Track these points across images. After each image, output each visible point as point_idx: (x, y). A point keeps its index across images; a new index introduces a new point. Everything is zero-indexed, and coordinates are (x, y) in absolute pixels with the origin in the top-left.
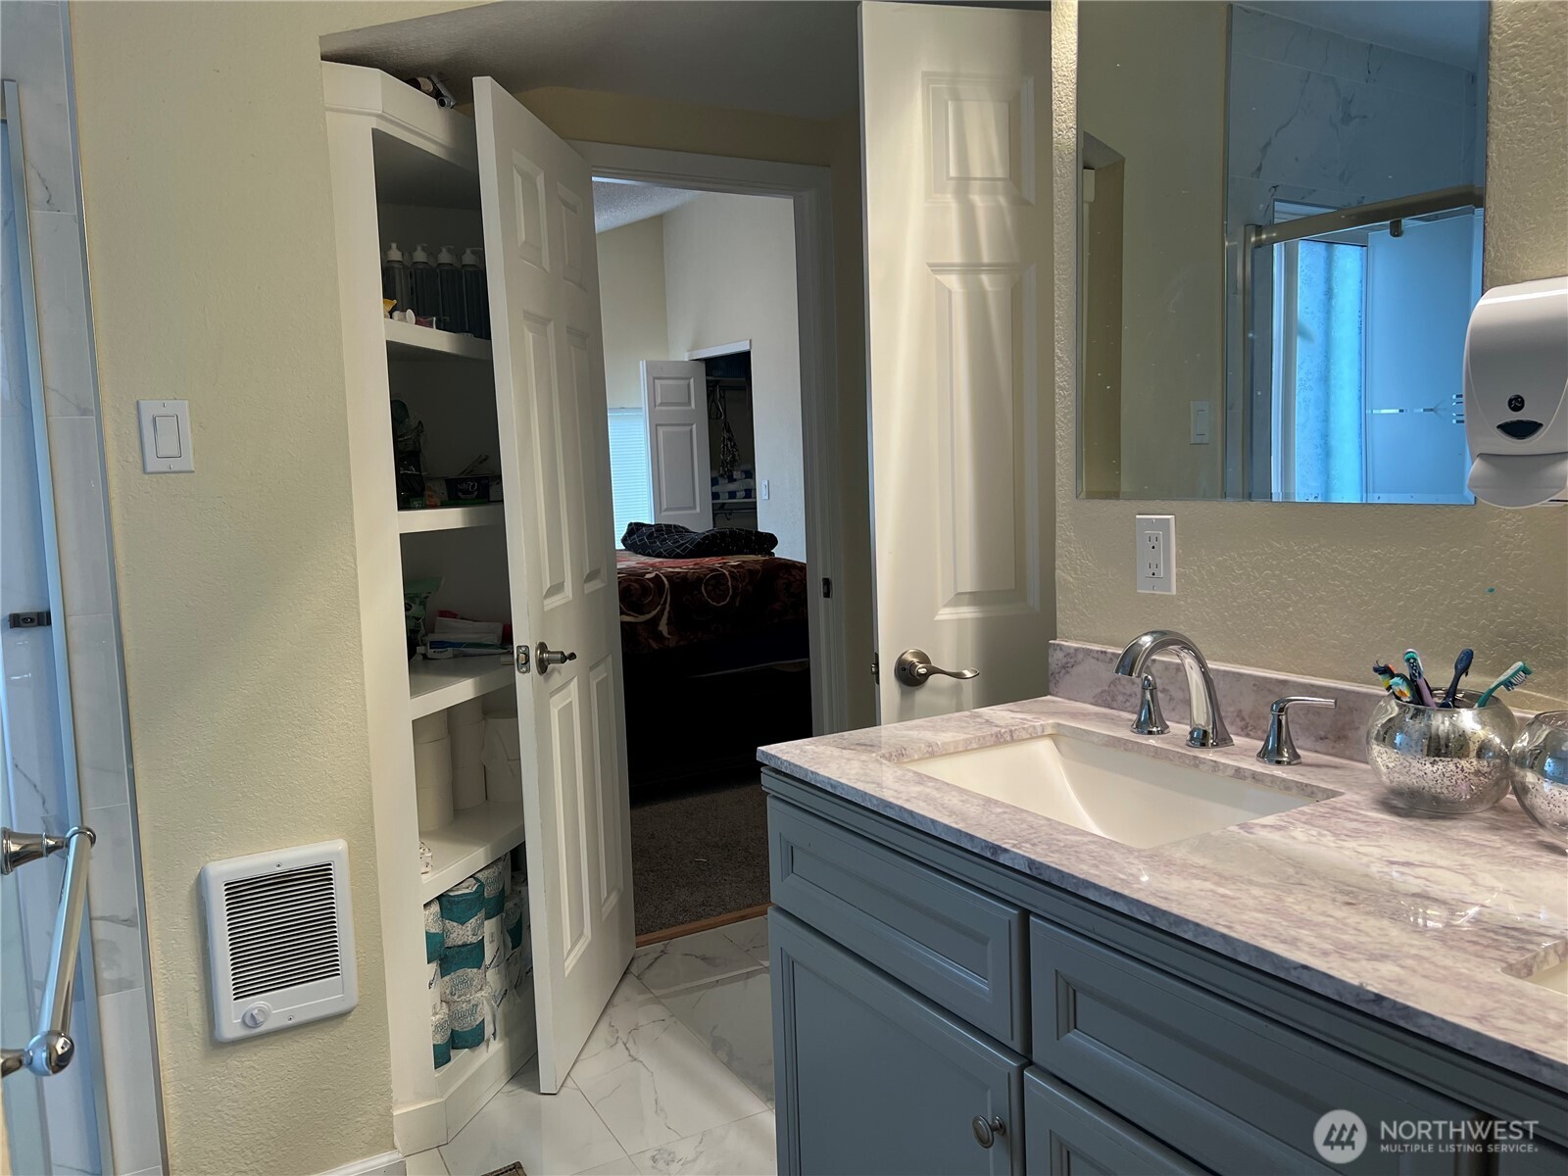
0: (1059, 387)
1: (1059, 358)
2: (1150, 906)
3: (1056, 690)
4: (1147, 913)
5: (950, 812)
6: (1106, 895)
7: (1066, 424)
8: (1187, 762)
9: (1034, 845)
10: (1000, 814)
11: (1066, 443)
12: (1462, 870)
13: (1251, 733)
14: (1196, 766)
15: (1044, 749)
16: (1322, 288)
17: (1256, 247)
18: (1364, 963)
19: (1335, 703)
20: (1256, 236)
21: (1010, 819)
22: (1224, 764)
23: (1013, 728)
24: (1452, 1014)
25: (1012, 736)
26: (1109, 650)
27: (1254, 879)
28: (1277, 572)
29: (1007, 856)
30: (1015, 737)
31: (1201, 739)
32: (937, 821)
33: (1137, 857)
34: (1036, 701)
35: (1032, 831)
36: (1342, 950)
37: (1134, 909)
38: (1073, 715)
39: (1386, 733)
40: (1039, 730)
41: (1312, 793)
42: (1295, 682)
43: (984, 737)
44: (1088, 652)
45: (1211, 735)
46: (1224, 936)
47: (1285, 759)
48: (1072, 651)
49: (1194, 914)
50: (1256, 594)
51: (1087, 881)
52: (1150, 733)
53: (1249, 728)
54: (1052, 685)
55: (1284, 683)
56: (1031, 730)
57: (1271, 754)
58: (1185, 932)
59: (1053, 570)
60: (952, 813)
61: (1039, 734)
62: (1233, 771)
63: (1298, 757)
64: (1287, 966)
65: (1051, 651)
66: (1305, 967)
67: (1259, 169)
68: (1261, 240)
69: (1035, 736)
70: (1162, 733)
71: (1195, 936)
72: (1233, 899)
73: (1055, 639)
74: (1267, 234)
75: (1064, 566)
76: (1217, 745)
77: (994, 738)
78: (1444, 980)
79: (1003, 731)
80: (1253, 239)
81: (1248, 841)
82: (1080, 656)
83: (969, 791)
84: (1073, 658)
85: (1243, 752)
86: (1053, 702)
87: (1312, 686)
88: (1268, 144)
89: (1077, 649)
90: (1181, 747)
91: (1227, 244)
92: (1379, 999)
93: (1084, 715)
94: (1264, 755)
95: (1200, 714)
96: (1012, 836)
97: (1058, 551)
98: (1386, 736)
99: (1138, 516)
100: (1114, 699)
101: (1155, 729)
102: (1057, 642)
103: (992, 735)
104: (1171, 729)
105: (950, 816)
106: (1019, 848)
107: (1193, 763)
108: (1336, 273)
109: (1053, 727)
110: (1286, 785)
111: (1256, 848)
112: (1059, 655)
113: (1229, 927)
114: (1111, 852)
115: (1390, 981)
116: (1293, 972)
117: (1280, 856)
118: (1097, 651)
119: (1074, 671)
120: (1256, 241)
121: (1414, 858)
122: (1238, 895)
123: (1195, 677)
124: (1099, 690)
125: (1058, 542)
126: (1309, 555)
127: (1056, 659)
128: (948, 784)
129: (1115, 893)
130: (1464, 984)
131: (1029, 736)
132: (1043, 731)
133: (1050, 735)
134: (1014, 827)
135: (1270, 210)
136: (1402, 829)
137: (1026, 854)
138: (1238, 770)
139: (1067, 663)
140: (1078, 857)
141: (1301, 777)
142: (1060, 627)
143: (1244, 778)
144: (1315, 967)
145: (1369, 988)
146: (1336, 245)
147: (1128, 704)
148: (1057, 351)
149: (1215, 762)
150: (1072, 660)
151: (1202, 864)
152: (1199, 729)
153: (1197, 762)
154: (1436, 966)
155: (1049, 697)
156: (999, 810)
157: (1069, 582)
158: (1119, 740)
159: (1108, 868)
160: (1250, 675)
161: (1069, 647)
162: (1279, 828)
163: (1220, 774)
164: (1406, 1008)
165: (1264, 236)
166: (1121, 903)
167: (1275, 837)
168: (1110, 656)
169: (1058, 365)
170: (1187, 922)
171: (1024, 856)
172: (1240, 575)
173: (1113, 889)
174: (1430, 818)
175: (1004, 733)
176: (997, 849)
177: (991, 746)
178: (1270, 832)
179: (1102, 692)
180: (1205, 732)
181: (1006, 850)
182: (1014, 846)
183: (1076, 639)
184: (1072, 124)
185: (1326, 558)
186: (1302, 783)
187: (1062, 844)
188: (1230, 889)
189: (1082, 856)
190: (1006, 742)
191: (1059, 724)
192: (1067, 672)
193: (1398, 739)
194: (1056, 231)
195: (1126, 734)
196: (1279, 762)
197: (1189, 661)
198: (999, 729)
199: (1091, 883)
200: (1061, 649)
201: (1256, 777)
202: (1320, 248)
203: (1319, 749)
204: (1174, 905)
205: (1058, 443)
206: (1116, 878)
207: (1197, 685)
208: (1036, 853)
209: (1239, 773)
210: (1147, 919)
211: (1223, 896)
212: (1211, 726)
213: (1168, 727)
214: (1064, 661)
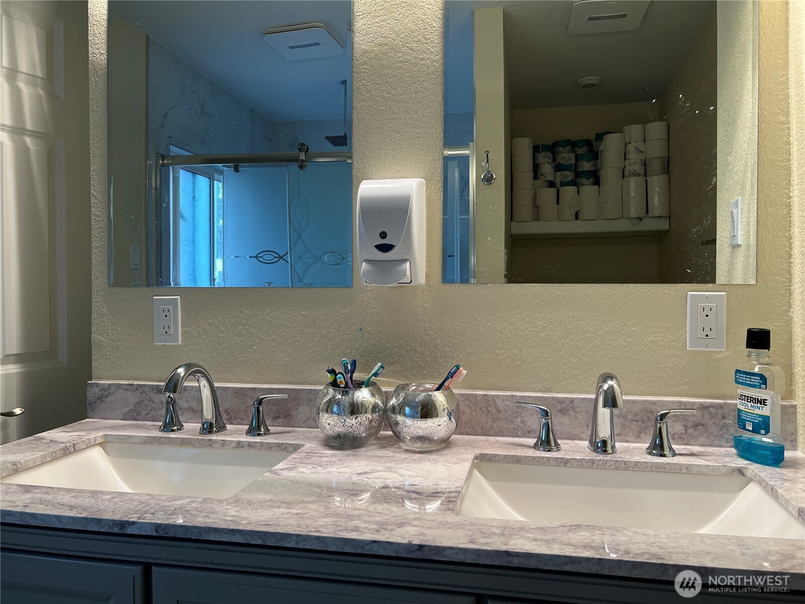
0: (94, 215)
1: (94, 196)
2: (261, 532)
3: (93, 414)
4: (259, 538)
5: (69, 506)
6: (225, 534)
7: (100, 238)
8: (205, 443)
9: (152, 514)
10: (110, 499)
11: (100, 251)
12: (389, 470)
13: (234, 422)
14: (211, 445)
15: (96, 454)
16: (191, 195)
17: (162, 166)
18: (398, 529)
19: (288, 396)
20: (162, 161)
21: (121, 501)
22: (229, 441)
23: (75, 442)
24: (460, 544)
25: (74, 448)
26: (135, 383)
27: (304, 500)
28: (247, 327)
29: (135, 527)
30: (77, 448)
31: (208, 428)
32: (61, 516)
33: (228, 504)
34: (79, 423)
35: (143, 505)
36: (382, 526)
37: (249, 538)
38: (114, 428)
39: (328, 407)
40: (93, 441)
41: (285, 448)
42: (260, 388)
43: (55, 452)
44: (119, 386)
45: (215, 425)
46: (318, 538)
47: (262, 432)
48: (106, 386)
49: (292, 530)
50: (234, 340)
51: (209, 528)
52: (173, 431)
53: (232, 419)
54: (89, 412)
55: (254, 389)
56: (87, 442)
57: (254, 430)
58: (289, 542)
59: (90, 333)
60: (71, 507)
61: (93, 443)
62: (236, 444)
63: (269, 430)
64: (362, 544)
65: (89, 388)
66: (374, 542)
67: (163, 126)
68: (164, 163)
69: (89, 446)
70: (180, 430)
71: (296, 543)
72: (304, 514)
73: (91, 380)
74: (167, 160)
75: (98, 330)
76: (218, 431)
77: (62, 452)
78: (438, 527)
79: (68, 445)
80: (161, 162)
81: (282, 480)
82: (113, 389)
83: (73, 489)
84: (107, 391)
85: (236, 433)
86: (93, 422)
87: (271, 389)
88: (166, 114)
89: (110, 385)
90: (198, 436)
91: (148, 162)
92: (421, 547)
93: (120, 427)
94: (250, 432)
95: (208, 413)
96: (132, 512)
97: (94, 322)
98: (328, 408)
99: (154, 297)
100: (138, 413)
101: (175, 428)
102: (93, 381)
103: (61, 449)
104: (185, 427)
105: (71, 510)
106: (144, 519)
107: (208, 443)
108: (197, 189)
109: (101, 437)
110: (270, 447)
111: (290, 482)
112: (96, 390)
113: (318, 531)
114: (209, 505)
115: (419, 535)
116: (367, 547)
117: (305, 484)
118: (126, 385)
119: (108, 400)
120: (162, 163)
121: (367, 469)
122: (305, 511)
123: (206, 392)
124: (127, 409)
125: (94, 315)
126: (265, 316)
127: (92, 393)
128: (53, 488)
129: (233, 530)
130: (448, 526)
131: (86, 446)
132: (95, 441)
133: (100, 444)
134: (128, 506)
135: (168, 148)
136: (347, 456)
137: (153, 521)
138: (239, 443)
139: (102, 395)
140: (190, 514)
141: (277, 440)
142: (95, 371)
143: (243, 447)
144: (380, 540)
145: (414, 543)
146: (197, 175)
147: (149, 416)
148: (92, 191)
149: (224, 440)
150: (106, 393)
151: (269, 499)
152: (208, 422)
153: (211, 443)
154: (428, 521)
155: (87, 420)
156: (108, 497)
157: (103, 341)
158: (154, 438)
159: (216, 516)
160: (232, 388)
161: (104, 384)
162: (291, 469)
163: (227, 447)
164: (437, 548)
165: (166, 162)
166: (238, 536)
167: (292, 474)
168: (136, 386)
169: (93, 200)
170: (290, 535)
171: (150, 523)
172: (224, 330)
173: (231, 528)
174: (353, 448)
175: (69, 446)
176: (123, 524)
177: (61, 457)
178: (288, 472)
179: (130, 410)
180: (211, 424)
181: (133, 523)
182: (139, 518)
183: (107, 379)
184: (104, 52)
185: (275, 317)
186: (279, 443)
187: (173, 508)
188: (296, 509)
189: (193, 513)
190: (70, 453)
191: (106, 435)
192: (102, 401)
193: (335, 409)
194: (91, 115)
195: (157, 434)
196: (259, 435)
197: (204, 382)
198: (64, 445)
199: (212, 528)
200: (97, 386)
201: (250, 445)
202: (190, 174)
203: (275, 424)
204: (275, 527)
205: (94, 250)
206: (227, 521)
207: (207, 397)
208: (158, 519)
209: (239, 445)
210: (259, 542)
211: (297, 514)
212: (214, 419)
213: (183, 426)
214: (100, 394)
